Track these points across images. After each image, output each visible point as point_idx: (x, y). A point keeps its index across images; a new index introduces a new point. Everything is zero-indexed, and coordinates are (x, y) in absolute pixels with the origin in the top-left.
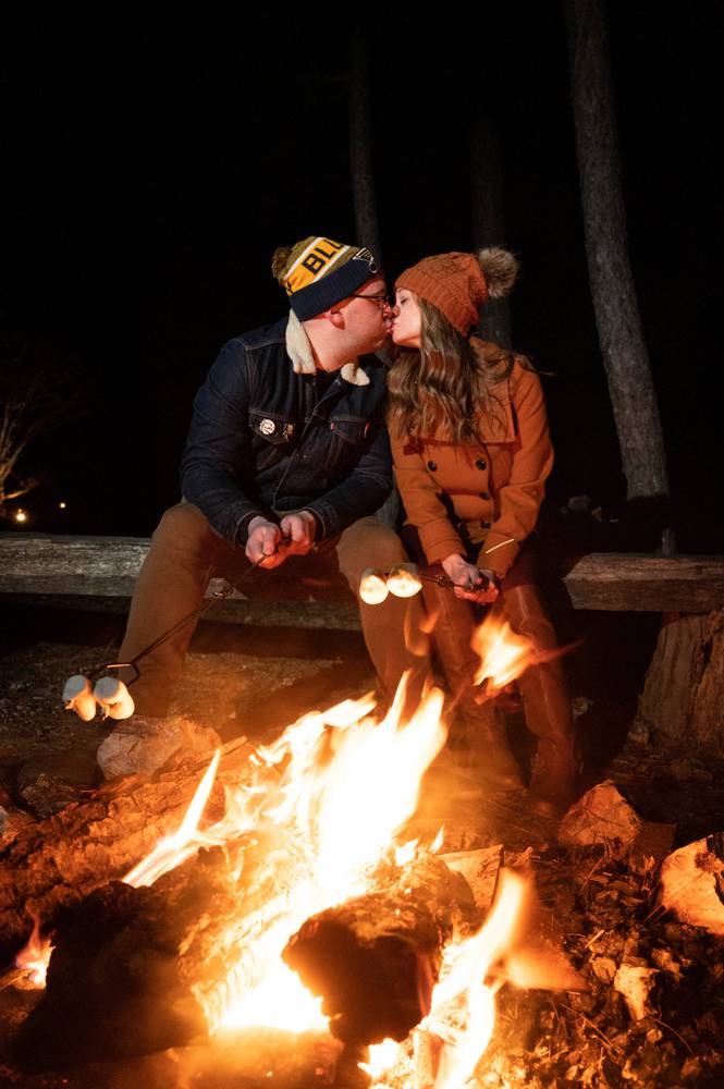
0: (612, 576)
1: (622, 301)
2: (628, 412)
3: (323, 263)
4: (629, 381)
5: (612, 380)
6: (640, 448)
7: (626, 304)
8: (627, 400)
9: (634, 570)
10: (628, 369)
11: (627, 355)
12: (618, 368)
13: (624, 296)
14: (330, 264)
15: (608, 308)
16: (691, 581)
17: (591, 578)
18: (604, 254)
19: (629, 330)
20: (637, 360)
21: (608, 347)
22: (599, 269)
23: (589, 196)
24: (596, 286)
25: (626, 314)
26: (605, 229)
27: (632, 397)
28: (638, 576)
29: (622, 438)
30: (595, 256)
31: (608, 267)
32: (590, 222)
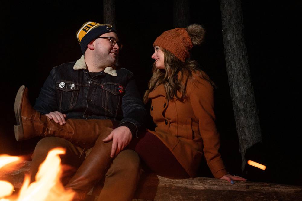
0: (202, 187)
1: (240, 60)
2: (242, 119)
3: (90, 28)
4: (243, 102)
5: (234, 101)
6: (248, 139)
7: (242, 62)
8: (242, 112)
9: (214, 185)
10: (242, 95)
11: (242, 88)
12: (237, 95)
13: (241, 57)
14: (92, 28)
15: (232, 63)
16: (243, 192)
17: (189, 187)
18: (231, 35)
19: (243, 75)
20: (248, 92)
21: (232, 84)
22: (228, 42)
23: (224, 6)
24: (227, 51)
25: (242, 67)
26: (232, 23)
27: (244, 111)
28: (215, 187)
29: (239, 133)
30: (226, 36)
31: (233, 42)
32: (224, 19)
